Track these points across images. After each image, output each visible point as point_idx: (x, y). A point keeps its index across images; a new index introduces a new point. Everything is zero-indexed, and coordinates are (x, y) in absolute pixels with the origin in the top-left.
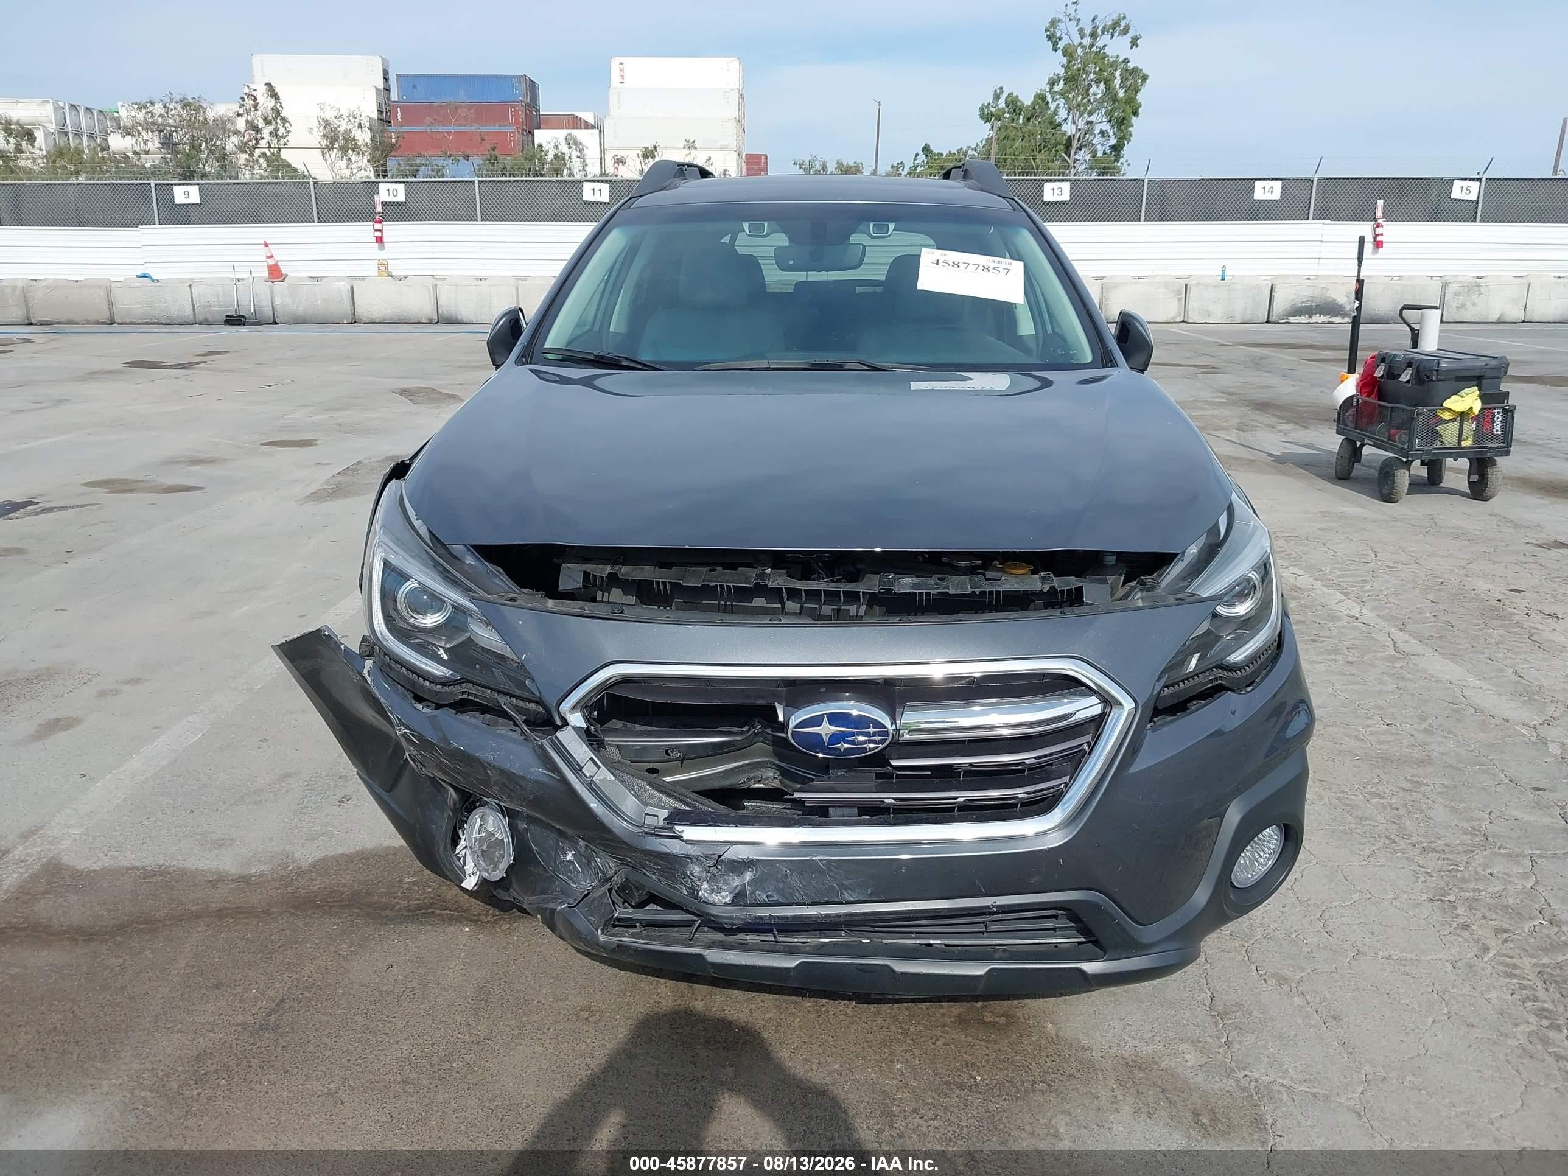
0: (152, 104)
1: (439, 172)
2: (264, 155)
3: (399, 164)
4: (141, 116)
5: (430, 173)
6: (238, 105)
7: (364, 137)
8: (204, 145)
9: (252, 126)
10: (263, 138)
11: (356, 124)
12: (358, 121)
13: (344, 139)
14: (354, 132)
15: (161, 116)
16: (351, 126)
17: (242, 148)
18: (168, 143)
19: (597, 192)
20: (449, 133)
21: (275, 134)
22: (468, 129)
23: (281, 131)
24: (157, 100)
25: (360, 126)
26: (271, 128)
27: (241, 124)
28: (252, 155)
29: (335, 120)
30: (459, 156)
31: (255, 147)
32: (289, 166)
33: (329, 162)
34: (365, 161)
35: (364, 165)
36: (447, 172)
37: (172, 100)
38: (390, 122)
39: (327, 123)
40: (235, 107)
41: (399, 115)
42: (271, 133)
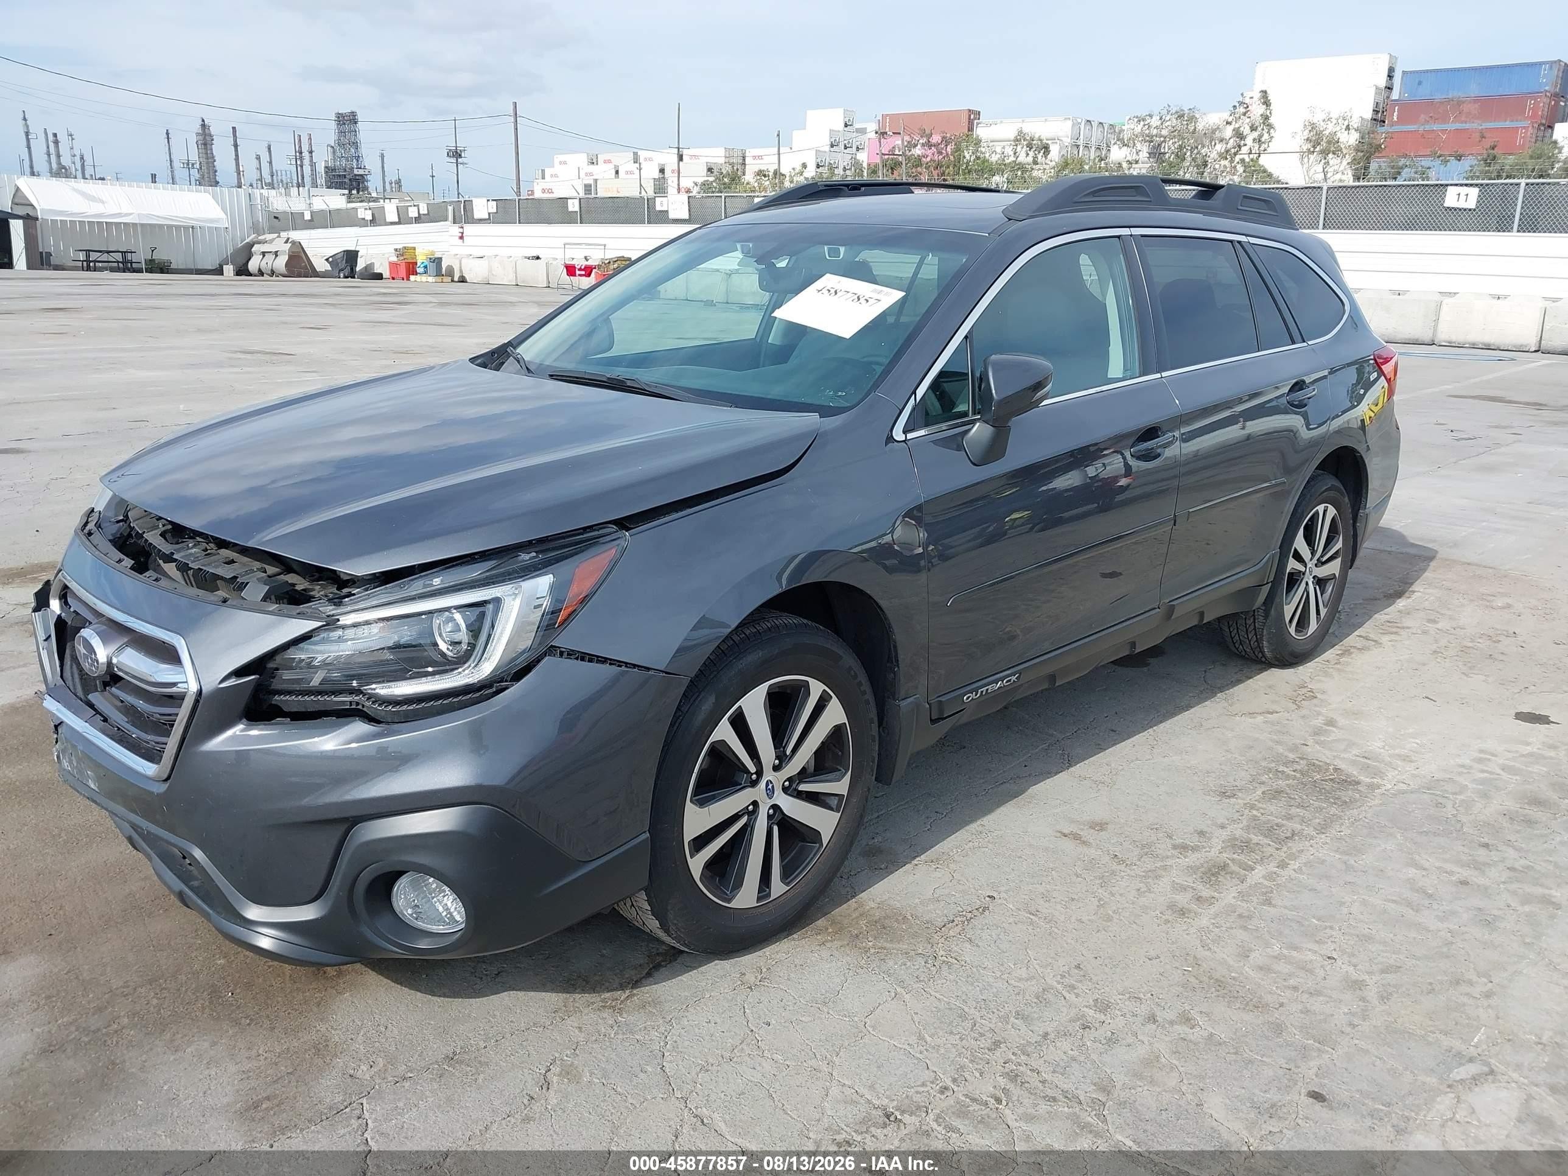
0: (1151, 116)
1: (1423, 175)
2: (1243, 160)
3: (1380, 167)
4: (1138, 129)
5: (1413, 175)
6: (1229, 114)
7: (1350, 139)
8: (1188, 154)
9: (1239, 135)
10: (1245, 145)
11: (1344, 127)
12: (1346, 123)
13: (1329, 142)
14: (1339, 135)
15: (1157, 127)
16: (1338, 128)
17: (1223, 156)
18: (1156, 154)
19: (1463, 198)
20: (1444, 131)
21: (1259, 141)
22: (1467, 126)
23: (1266, 137)
24: (1156, 112)
25: (1348, 128)
26: (1255, 134)
27: (1228, 132)
28: (1232, 161)
29: (1322, 124)
30: (1450, 155)
31: (1235, 154)
32: (1265, 171)
33: (1306, 166)
34: (1345, 162)
35: (1342, 168)
36: (1432, 173)
37: (1168, 112)
38: (1384, 122)
39: (1313, 126)
40: (1226, 116)
41: (1396, 114)
42: (1254, 140)
